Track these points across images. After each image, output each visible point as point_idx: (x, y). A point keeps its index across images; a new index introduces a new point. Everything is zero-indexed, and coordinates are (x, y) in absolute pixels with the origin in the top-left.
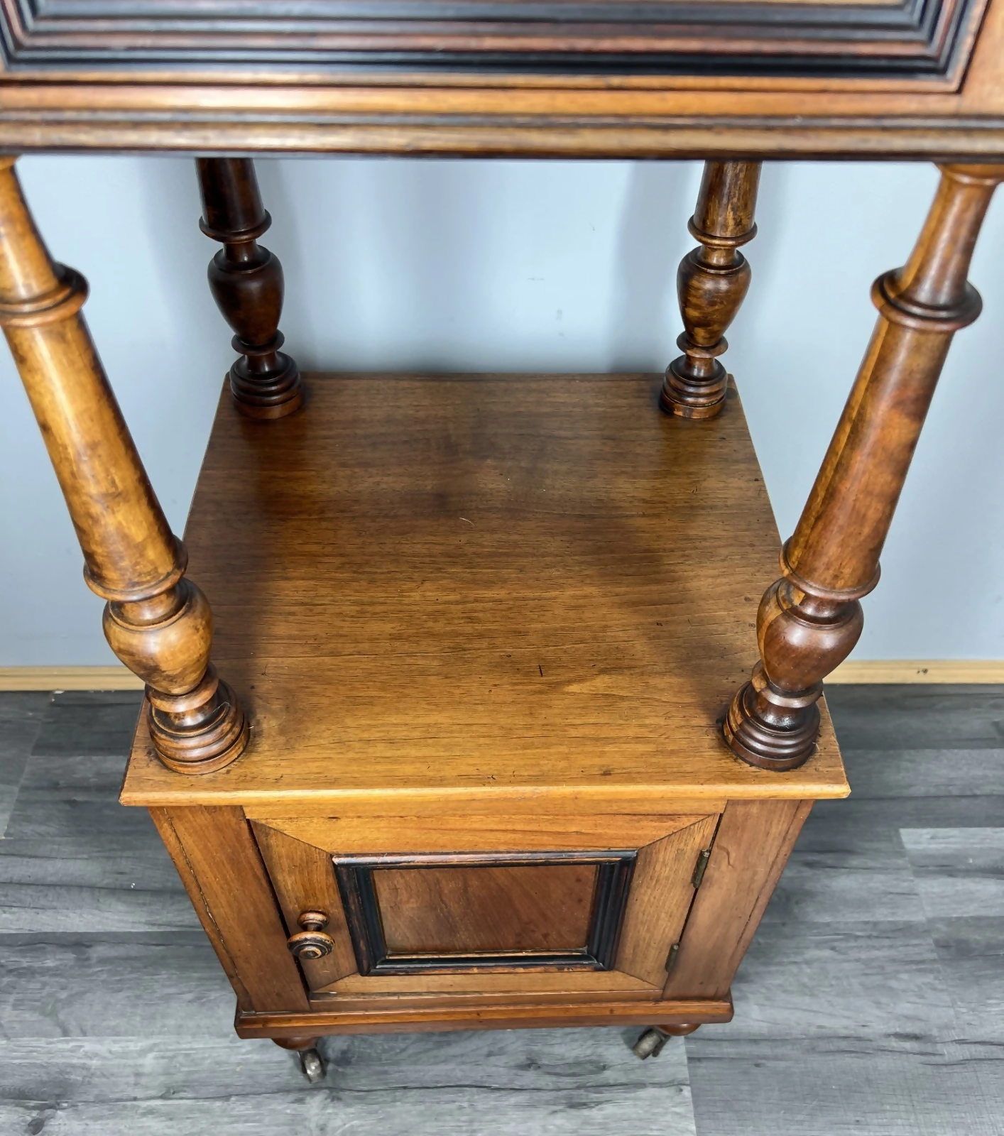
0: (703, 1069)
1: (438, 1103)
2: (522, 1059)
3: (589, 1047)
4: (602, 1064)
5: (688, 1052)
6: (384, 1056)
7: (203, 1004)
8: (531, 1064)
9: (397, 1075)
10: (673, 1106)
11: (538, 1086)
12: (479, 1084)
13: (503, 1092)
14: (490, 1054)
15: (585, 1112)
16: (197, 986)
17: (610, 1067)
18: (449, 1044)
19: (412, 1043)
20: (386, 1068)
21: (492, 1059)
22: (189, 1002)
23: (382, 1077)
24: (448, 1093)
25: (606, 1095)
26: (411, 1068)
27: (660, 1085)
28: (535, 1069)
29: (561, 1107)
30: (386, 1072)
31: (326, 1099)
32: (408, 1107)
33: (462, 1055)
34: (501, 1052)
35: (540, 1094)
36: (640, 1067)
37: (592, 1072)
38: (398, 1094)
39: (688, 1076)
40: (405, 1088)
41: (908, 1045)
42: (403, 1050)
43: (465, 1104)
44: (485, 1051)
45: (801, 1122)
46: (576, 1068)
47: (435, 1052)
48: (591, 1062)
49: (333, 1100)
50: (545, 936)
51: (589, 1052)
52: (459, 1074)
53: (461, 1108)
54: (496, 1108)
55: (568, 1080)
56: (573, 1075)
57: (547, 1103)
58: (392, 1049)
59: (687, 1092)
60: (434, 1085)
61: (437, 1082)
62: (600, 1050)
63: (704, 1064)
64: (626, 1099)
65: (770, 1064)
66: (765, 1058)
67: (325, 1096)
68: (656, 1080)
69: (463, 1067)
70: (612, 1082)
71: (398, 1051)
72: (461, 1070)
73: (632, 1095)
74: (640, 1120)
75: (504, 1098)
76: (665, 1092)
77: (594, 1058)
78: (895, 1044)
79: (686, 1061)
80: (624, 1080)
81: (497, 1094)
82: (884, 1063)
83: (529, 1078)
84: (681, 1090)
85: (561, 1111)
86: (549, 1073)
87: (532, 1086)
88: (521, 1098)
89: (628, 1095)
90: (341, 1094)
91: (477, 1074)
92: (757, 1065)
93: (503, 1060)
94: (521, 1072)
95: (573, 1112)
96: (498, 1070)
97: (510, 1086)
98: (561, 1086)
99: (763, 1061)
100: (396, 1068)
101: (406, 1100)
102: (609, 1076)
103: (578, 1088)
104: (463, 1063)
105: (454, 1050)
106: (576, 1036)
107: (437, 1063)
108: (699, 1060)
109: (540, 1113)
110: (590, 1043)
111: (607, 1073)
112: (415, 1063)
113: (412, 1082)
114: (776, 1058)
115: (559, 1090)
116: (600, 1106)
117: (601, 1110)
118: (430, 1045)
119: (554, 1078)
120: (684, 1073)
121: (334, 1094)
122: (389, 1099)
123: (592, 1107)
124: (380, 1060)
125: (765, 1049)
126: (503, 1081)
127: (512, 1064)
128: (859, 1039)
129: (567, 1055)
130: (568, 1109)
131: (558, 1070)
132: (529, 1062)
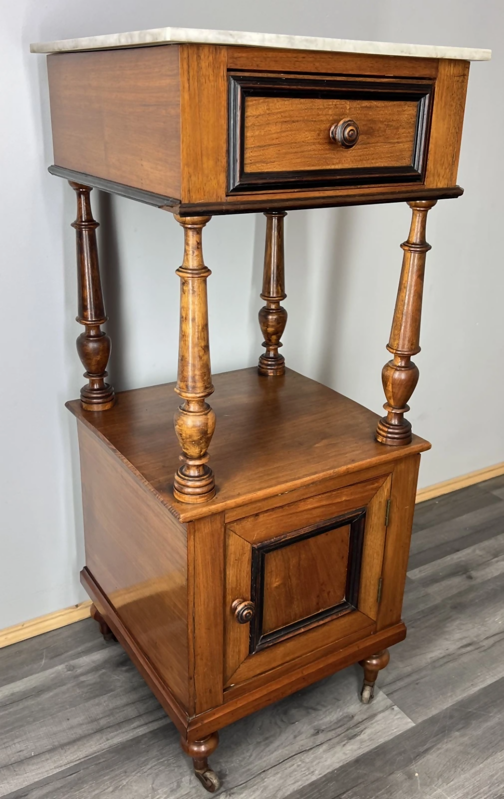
0: (396, 696)
1: (286, 769)
2: (312, 731)
3: (340, 712)
4: (351, 716)
5: (384, 693)
6: (243, 763)
7: (122, 789)
8: (318, 732)
9: (255, 768)
10: (395, 716)
11: (329, 739)
12: (299, 752)
13: (314, 749)
14: (295, 737)
15: (358, 738)
16: (111, 783)
17: (355, 715)
18: (271, 742)
19: (253, 751)
20: (248, 768)
21: (298, 738)
22: (112, 791)
23: (248, 773)
24: (287, 763)
25: (362, 727)
26: (260, 762)
27: (383, 711)
28: (322, 732)
29: (346, 741)
30: (249, 770)
31: (226, 797)
32: (272, 778)
33: (282, 744)
34: (300, 733)
35: (332, 741)
36: (368, 708)
37: (348, 721)
38: (262, 775)
39: (391, 702)
40: (264, 771)
41: (469, 649)
42: (251, 756)
43: (300, 763)
44: (292, 736)
45: (451, 696)
46: (340, 723)
47: (267, 749)
48: (346, 717)
49: (230, 795)
50: (329, 593)
51: (341, 714)
52: (287, 752)
53: (298, 766)
54: (316, 758)
55: (340, 729)
56: (341, 726)
57: (338, 743)
58: (244, 758)
59: (396, 708)
60: (278, 763)
61: (279, 761)
62: (346, 710)
63: (395, 694)
64: (372, 724)
65: (422, 680)
66: (418, 680)
67: (225, 796)
68: (379, 710)
69: (287, 748)
70: (360, 720)
71: (248, 757)
72: (286, 750)
73: (374, 721)
74: (385, 729)
75: (316, 751)
76: (387, 713)
77: (345, 715)
78: (464, 650)
79: (386, 697)
80: (365, 717)
81: (312, 751)
82: (465, 659)
83: (321, 737)
84: (393, 709)
85: (347, 743)
86: (329, 731)
87: (326, 740)
88: (324, 747)
89: (372, 722)
90: (232, 791)
91: (296, 747)
92: (417, 684)
93: (303, 736)
94: (316, 737)
95: (353, 741)
96: (303, 741)
97: (315, 745)
98: (339, 733)
99: (419, 681)
100: (253, 765)
101: (269, 776)
102: (358, 718)
103: (348, 730)
104: (285, 747)
105: (277, 743)
106: (330, 710)
107: (272, 753)
108: (392, 693)
109: (338, 748)
110: (339, 710)
111: (356, 718)
112: (261, 758)
113: (265, 767)
114: (422, 678)
115: (339, 735)
116: (363, 733)
117: (364, 733)
118: (263, 747)
119: (334, 732)
120: (389, 702)
121: (229, 792)
122: (259, 780)
123: (360, 735)
124: (242, 766)
125: (415, 677)
126: (310, 745)
127: (309, 735)
128: (449, 655)
129: (332, 720)
130: (350, 741)
131: (333, 728)
132: (316, 731)
